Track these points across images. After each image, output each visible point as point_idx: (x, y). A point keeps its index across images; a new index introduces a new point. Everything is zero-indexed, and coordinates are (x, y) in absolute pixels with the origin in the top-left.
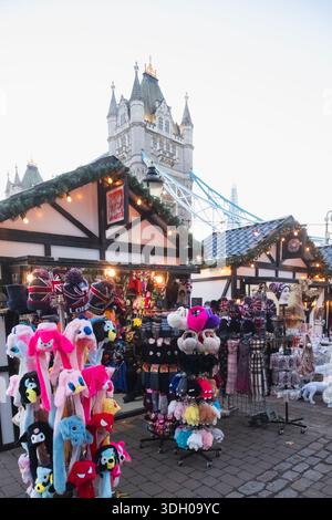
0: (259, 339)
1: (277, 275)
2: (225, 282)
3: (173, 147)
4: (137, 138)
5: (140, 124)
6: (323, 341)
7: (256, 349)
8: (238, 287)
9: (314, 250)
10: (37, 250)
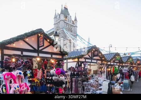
0: (80, 78)
1: (92, 61)
2: (76, 63)
3: (72, 27)
4: (62, 24)
5: (63, 20)
6: (105, 80)
7: (79, 81)
8: (80, 64)
9: (102, 55)
10: (19, 53)
